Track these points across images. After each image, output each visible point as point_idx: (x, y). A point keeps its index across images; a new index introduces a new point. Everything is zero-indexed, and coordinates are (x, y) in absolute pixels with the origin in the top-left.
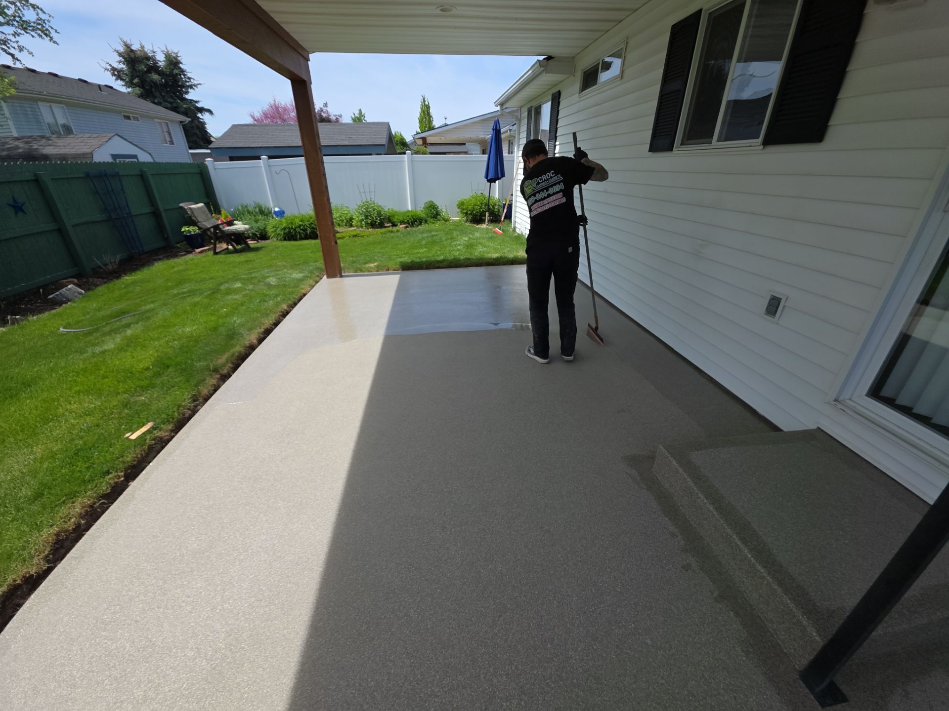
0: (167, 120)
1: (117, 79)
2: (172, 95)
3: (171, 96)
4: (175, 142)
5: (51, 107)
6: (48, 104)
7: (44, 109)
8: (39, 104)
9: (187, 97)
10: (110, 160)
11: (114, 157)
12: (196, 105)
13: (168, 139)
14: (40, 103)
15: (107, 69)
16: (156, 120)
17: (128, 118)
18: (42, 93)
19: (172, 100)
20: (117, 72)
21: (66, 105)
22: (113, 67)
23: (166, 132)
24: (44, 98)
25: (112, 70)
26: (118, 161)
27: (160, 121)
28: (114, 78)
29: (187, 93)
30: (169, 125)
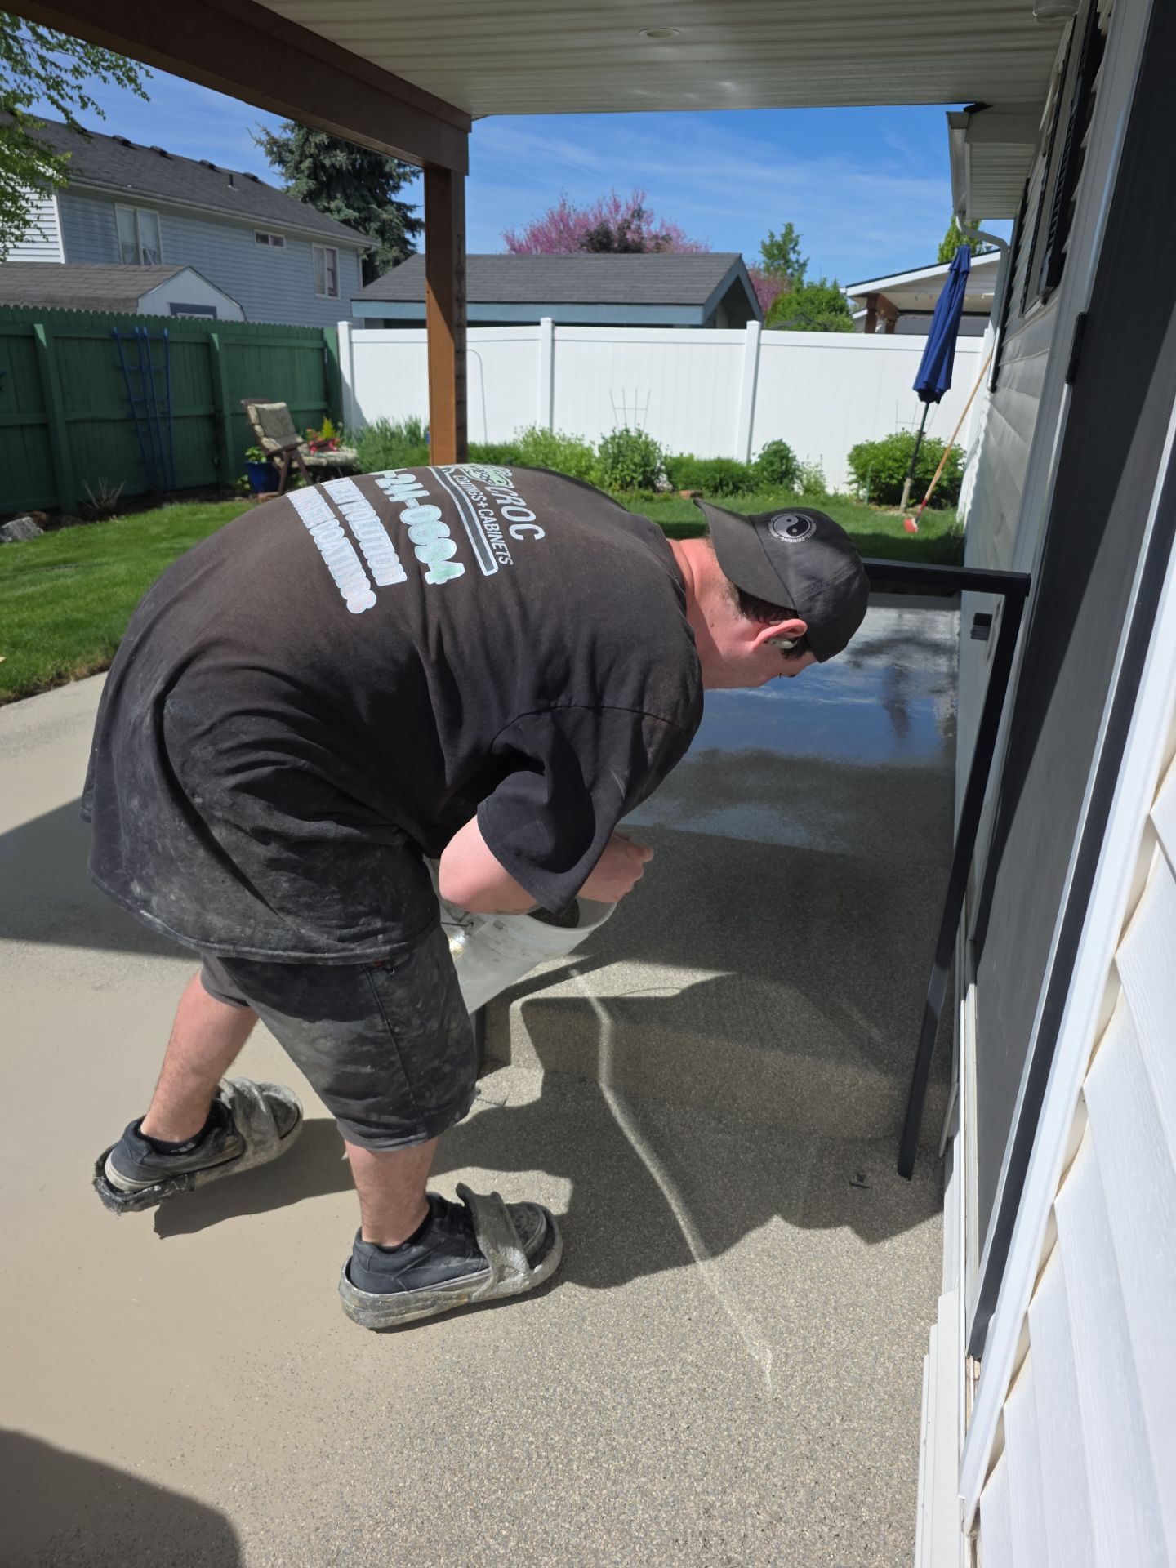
0: (335, 246)
1: (272, 163)
2: (367, 193)
3: (362, 196)
4: (339, 290)
5: (135, 213)
6: (130, 209)
7: (122, 216)
8: (116, 207)
9: (395, 198)
10: (165, 312)
11: (175, 308)
12: (409, 214)
13: (328, 284)
14: (118, 206)
15: (260, 142)
16: (314, 245)
17: (263, 239)
18: (124, 188)
19: (362, 204)
20: (278, 147)
21: (160, 213)
22: (273, 138)
23: (328, 269)
24: (125, 197)
25: (268, 143)
26: (180, 315)
27: (320, 246)
28: (269, 159)
29: (397, 188)
30: (338, 255)
